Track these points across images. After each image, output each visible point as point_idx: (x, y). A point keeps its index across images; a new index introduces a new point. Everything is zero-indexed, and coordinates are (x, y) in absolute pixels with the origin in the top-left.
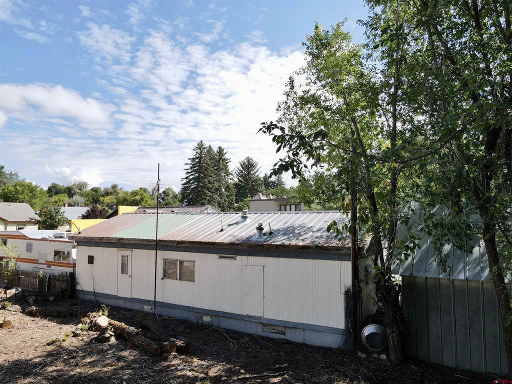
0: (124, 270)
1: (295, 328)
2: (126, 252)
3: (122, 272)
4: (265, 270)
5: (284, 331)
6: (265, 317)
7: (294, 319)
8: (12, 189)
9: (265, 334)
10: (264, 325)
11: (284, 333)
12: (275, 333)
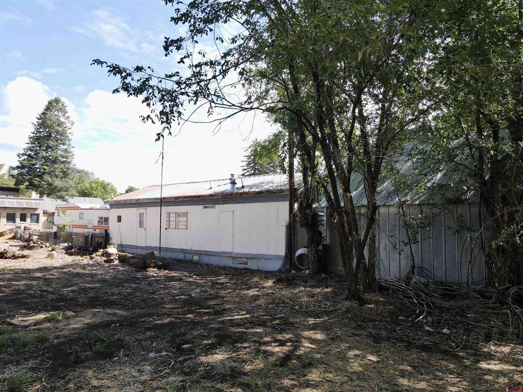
0: (141, 224)
1: (254, 259)
2: (142, 210)
3: (140, 227)
4: (234, 215)
5: (246, 261)
6: (234, 252)
7: (254, 251)
8: (88, 185)
9: (233, 266)
10: (234, 258)
11: (246, 264)
12: (241, 264)
